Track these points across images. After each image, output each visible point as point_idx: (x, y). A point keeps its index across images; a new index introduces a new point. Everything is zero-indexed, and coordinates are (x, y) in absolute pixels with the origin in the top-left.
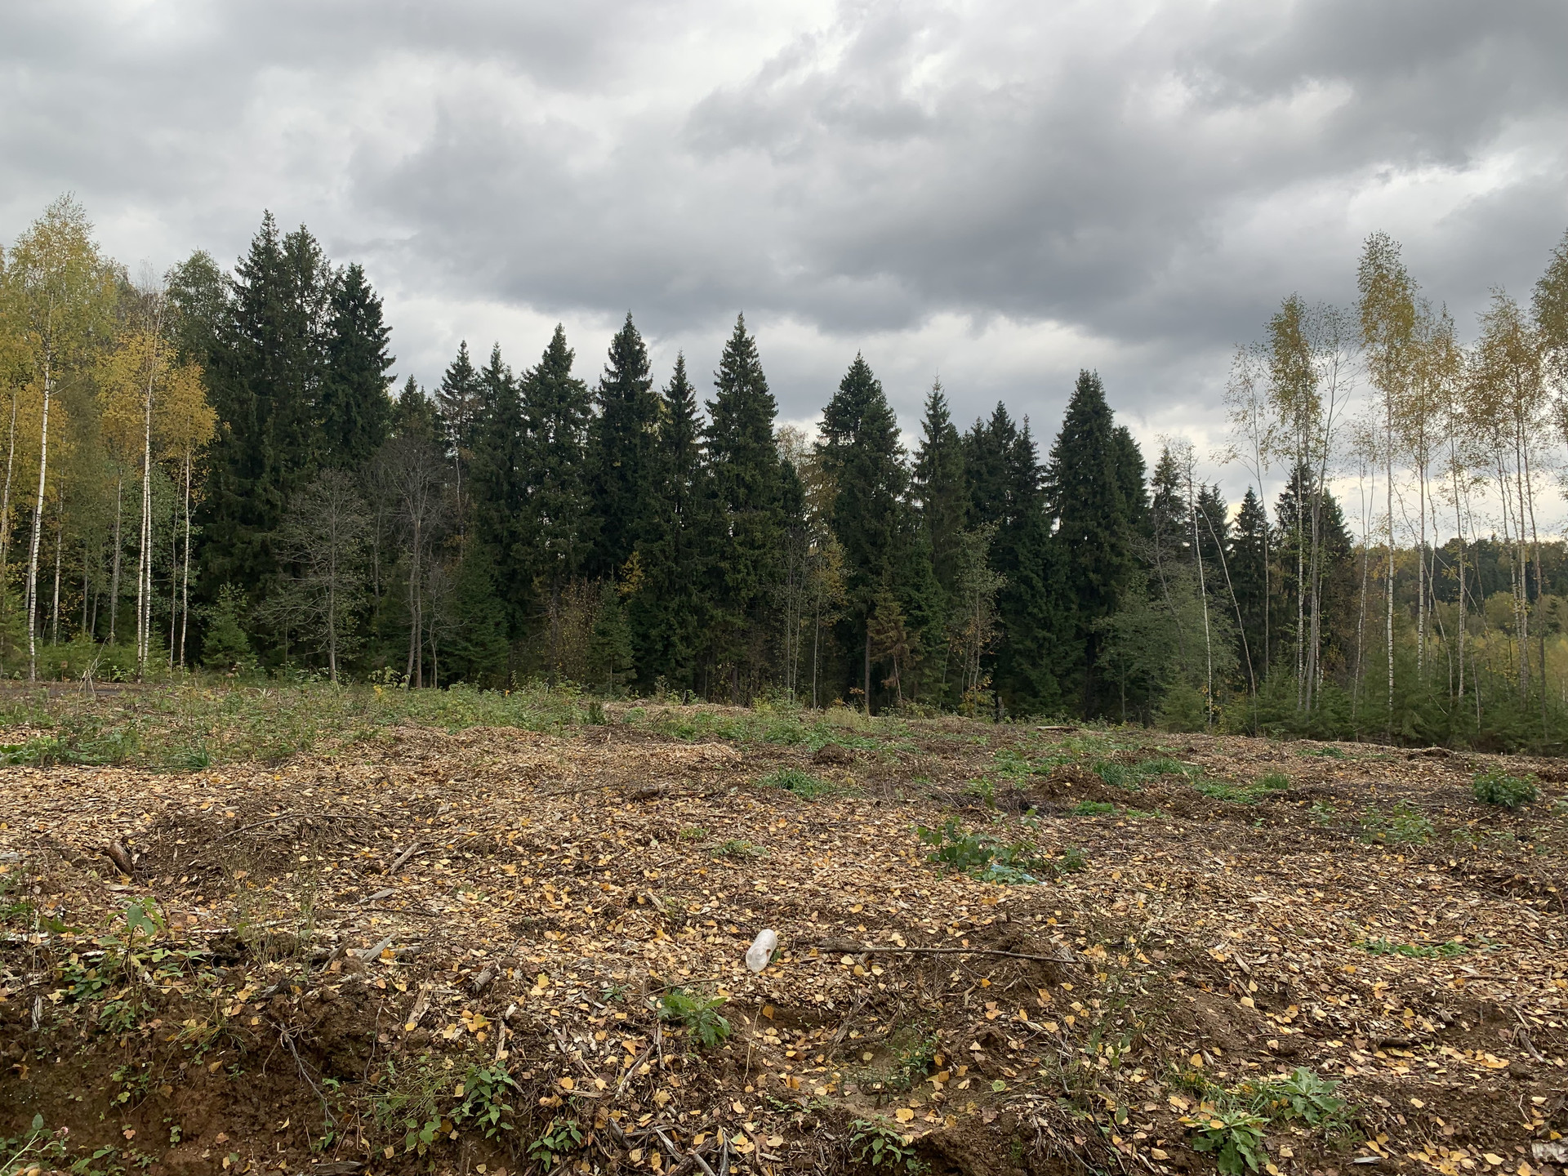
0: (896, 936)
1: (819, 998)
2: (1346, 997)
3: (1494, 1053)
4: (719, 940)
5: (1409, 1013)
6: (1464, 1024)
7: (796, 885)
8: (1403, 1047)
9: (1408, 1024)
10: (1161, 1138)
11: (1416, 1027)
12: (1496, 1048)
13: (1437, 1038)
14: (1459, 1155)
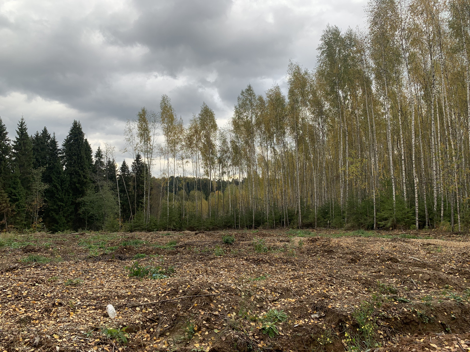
0: (146, 299)
1: (137, 321)
2: (260, 292)
3: (291, 298)
4: (91, 312)
5: (273, 293)
6: (284, 293)
7: (101, 290)
8: (275, 301)
9: (274, 296)
10: (255, 333)
11: (276, 296)
12: (290, 297)
13: (280, 297)
14: (301, 321)
